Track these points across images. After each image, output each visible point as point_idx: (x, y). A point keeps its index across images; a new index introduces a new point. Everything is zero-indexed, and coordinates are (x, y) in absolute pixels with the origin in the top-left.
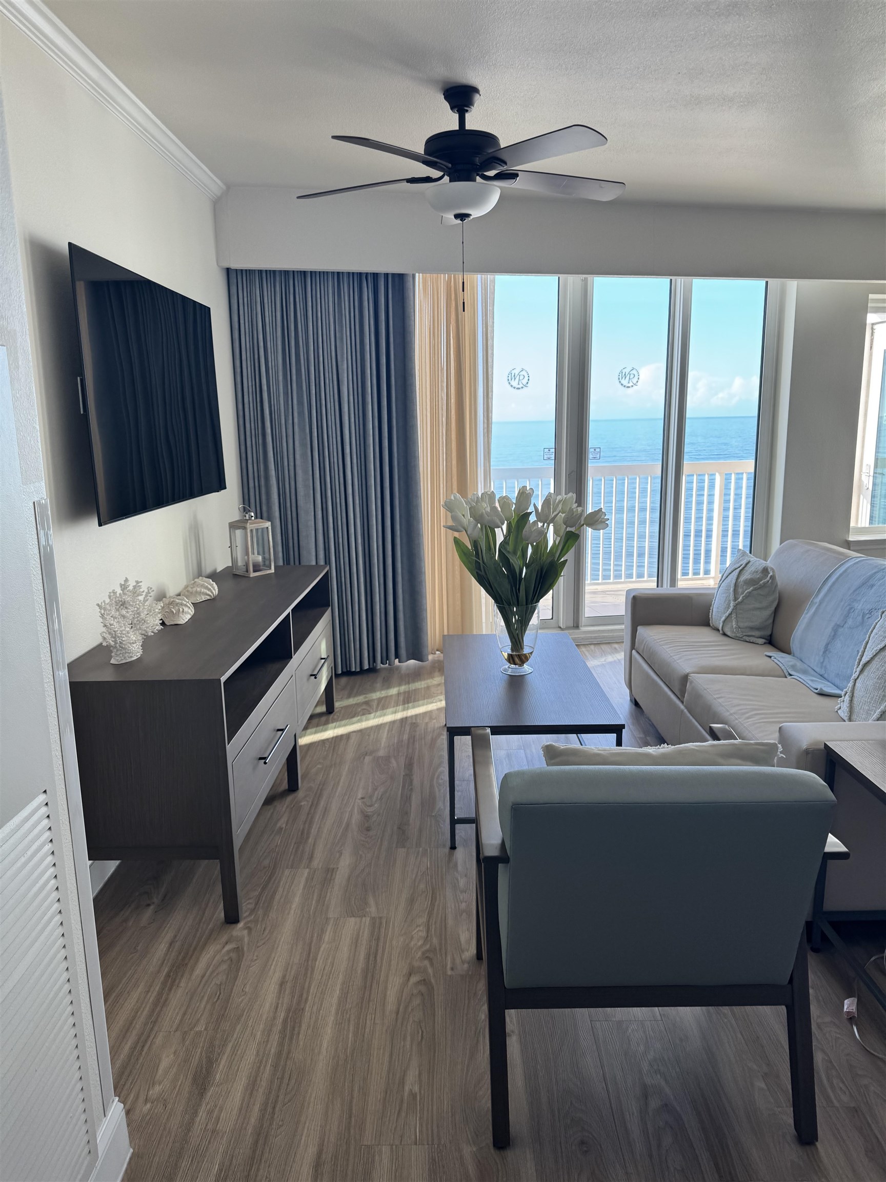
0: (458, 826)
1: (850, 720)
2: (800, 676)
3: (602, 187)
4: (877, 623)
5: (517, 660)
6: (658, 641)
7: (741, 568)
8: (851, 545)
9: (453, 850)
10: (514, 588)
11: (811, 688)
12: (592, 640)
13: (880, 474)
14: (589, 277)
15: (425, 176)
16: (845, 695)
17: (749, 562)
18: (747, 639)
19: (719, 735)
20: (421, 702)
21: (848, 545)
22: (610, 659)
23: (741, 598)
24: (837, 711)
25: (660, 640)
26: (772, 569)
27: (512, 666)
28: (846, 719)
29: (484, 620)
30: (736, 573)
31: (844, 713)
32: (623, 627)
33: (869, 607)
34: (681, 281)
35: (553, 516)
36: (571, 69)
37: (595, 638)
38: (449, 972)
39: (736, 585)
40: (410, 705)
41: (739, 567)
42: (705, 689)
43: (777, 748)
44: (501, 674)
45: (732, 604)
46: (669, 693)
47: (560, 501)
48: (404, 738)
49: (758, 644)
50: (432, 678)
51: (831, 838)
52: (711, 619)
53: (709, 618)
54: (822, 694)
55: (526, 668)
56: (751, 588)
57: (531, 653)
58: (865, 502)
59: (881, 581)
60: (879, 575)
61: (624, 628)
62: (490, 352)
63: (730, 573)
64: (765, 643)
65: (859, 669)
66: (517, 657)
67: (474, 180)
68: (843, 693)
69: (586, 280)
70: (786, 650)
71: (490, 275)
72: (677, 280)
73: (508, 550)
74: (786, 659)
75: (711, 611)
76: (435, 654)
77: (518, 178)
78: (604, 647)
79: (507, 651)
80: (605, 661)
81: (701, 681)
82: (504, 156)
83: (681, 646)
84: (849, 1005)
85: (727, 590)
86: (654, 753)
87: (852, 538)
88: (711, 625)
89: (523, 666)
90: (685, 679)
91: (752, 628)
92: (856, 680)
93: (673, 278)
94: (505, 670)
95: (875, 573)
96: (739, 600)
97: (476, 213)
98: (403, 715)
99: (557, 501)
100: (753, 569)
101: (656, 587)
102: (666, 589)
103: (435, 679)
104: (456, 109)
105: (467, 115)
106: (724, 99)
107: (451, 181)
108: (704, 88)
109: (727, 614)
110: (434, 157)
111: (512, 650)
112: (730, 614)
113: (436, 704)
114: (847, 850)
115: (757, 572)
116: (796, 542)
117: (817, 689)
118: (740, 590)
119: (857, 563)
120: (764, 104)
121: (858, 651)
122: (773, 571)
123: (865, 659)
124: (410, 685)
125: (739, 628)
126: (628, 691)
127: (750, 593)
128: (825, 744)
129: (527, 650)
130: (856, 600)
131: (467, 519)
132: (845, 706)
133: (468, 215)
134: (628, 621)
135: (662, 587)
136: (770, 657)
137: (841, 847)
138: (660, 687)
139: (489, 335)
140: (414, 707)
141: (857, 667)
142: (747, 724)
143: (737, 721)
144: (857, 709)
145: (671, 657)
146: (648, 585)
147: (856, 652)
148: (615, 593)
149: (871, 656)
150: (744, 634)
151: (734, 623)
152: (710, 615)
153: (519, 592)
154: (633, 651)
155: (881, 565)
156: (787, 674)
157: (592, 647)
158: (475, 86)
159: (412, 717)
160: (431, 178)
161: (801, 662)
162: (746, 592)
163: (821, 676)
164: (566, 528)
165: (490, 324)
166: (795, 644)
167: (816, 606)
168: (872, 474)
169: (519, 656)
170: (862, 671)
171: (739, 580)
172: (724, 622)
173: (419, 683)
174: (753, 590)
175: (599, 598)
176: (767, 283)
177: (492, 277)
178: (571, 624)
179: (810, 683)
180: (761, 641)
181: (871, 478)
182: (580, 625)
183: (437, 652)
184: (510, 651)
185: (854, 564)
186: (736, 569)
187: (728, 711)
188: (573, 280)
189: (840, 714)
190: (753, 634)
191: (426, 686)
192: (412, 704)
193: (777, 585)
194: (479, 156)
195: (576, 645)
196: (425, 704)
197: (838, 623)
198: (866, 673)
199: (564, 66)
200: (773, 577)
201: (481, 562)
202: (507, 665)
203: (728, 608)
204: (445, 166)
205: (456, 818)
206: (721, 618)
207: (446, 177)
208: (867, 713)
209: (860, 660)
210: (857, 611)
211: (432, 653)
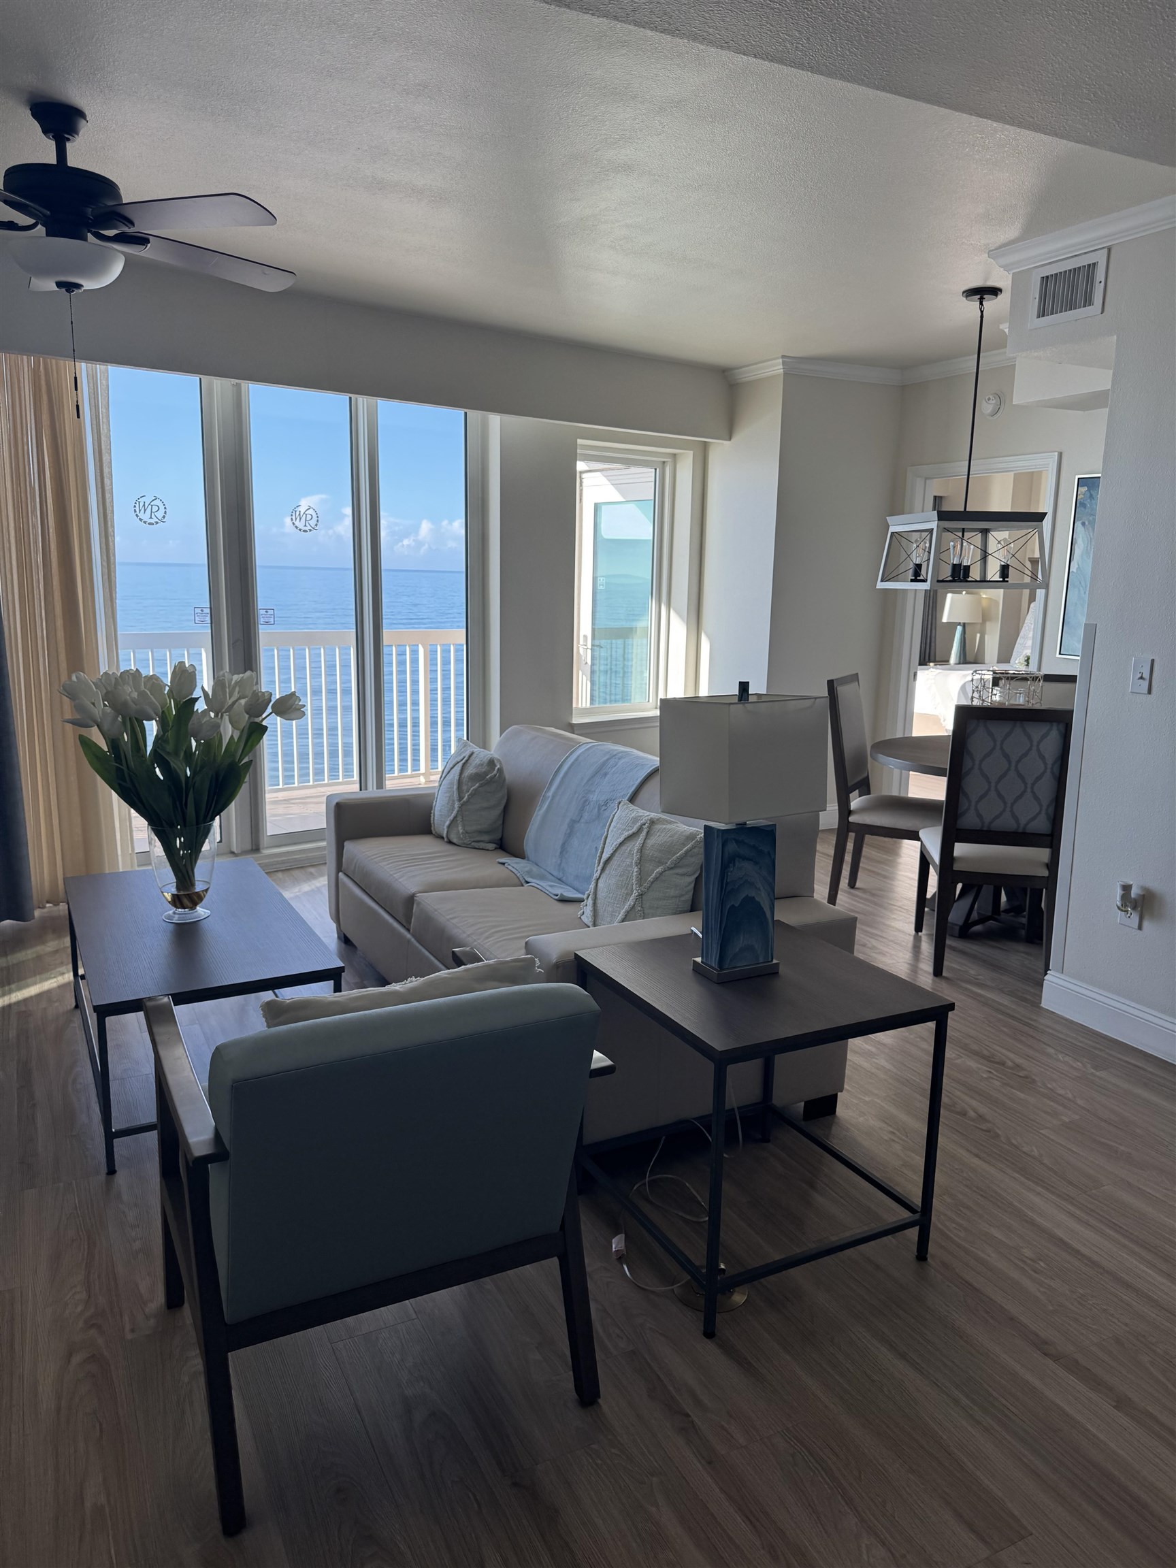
0: (116, 1141)
1: (595, 925)
2: (538, 882)
3: (265, 274)
4: (614, 815)
5: (186, 901)
6: (373, 857)
7: (463, 761)
8: (575, 728)
9: (110, 1176)
10: (178, 803)
11: (551, 895)
12: (278, 866)
13: (597, 646)
14: (245, 384)
15: (6, 220)
16: (588, 898)
17: (472, 754)
18: (476, 845)
19: (464, 960)
20: (29, 981)
21: (572, 728)
22: (306, 887)
23: (466, 797)
24: (580, 918)
25: (374, 857)
26: (499, 760)
27: (180, 910)
28: (590, 924)
29: (119, 852)
30: (458, 768)
31: (587, 919)
32: (324, 844)
33: (604, 798)
34: (363, 401)
35: (230, 702)
36: (219, 115)
37: (283, 862)
38: (129, 1336)
39: (460, 782)
40: (13, 986)
41: (462, 760)
42: (436, 911)
43: (535, 962)
44: (164, 924)
45: (457, 805)
46: (391, 920)
47: (236, 683)
48: (10, 1036)
49: (488, 850)
50: (44, 942)
51: (596, 1054)
52: (433, 825)
53: (430, 824)
54: (564, 900)
55: (201, 911)
56: (477, 785)
57: (206, 890)
58: (584, 678)
59: (615, 768)
60: (612, 762)
61: (326, 845)
62: (106, 470)
63: (452, 768)
64: (496, 849)
65: (600, 868)
66: (186, 896)
67: (85, 239)
68: (585, 897)
69: (238, 386)
70: (519, 854)
71: (100, 364)
72: (358, 399)
73: (168, 750)
74: (522, 865)
75: (432, 815)
76: (44, 907)
77: (149, 245)
78: (296, 873)
79: (171, 890)
80: (299, 891)
81: (430, 902)
82: (128, 212)
83: (403, 861)
84: (617, 1243)
85: (450, 788)
86: (401, 990)
87: (576, 720)
88: (434, 832)
89: (195, 908)
90: (411, 900)
91: (480, 832)
92: (598, 879)
93: (353, 396)
94: (169, 917)
95: (608, 760)
96: (465, 799)
97: (89, 285)
98: (4, 1001)
99: (233, 682)
100: (477, 761)
101: (358, 790)
102: (372, 792)
103: (48, 944)
104: (52, 134)
105: (68, 145)
106: (413, 190)
107: (48, 234)
108: (389, 172)
109: (452, 817)
110: (19, 196)
111: (178, 888)
112: (455, 817)
113: (55, 980)
114: (612, 1063)
115: (482, 765)
116: (522, 728)
117: (557, 896)
118: (465, 788)
119: (588, 749)
120: (459, 204)
121: (596, 847)
122: (501, 764)
123: (605, 856)
124: (9, 958)
125: (467, 833)
126: (334, 926)
127: (475, 790)
128: (575, 953)
129: (200, 886)
130: (590, 791)
131: (101, 709)
132: (588, 910)
133: (79, 286)
134: (331, 836)
135: (366, 789)
136: (504, 864)
137: (606, 1061)
138: (379, 915)
139: (103, 447)
140: (19, 989)
141: (598, 866)
142: (488, 944)
143: (475, 943)
144: (600, 911)
145: (391, 875)
146: (348, 786)
147: (594, 850)
148: (303, 801)
149: (612, 852)
150: (472, 840)
151: (460, 828)
152: (432, 819)
153: (186, 808)
154: (341, 874)
155: (613, 750)
156: (523, 881)
157: (280, 875)
158: (81, 109)
159: (18, 1003)
160: (17, 224)
161: (537, 867)
162: (472, 789)
163: (559, 879)
164: (249, 718)
165: (103, 431)
166: (529, 846)
167: (549, 800)
168: (589, 645)
169: (189, 897)
170: (603, 870)
171: (463, 776)
172: (449, 827)
173: (23, 953)
174: (479, 787)
175: (280, 810)
176: (466, 413)
177: (103, 367)
178: (248, 847)
179: (548, 888)
180: (492, 846)
181: (589, 652)
182: (261, 846)
183: (48, 905)
184: (174, 891)
185: (586, 750)
186: (458, 763)
187: (464, 932)
188: (220, 385)
189: (583, 920)
190: (482, 838)
191: (34, 955)
192: (16, 984)
193: (505, 780)
194: (93, 207)
195: (266, 873)
196: (38, 981)
197: (574, 819)
198: (607, 872)
199: (209, 110)
200: (500, 770)
201: (125, 768)
202: (171, 910)
203: (453, 810)
204: (41, 213)
205: (113, 1130)
206: (445, 822)
207: (40, 226)
208: (612, 915)
209: (601, 857)
210: (592, 804)
211: (39, 907)
